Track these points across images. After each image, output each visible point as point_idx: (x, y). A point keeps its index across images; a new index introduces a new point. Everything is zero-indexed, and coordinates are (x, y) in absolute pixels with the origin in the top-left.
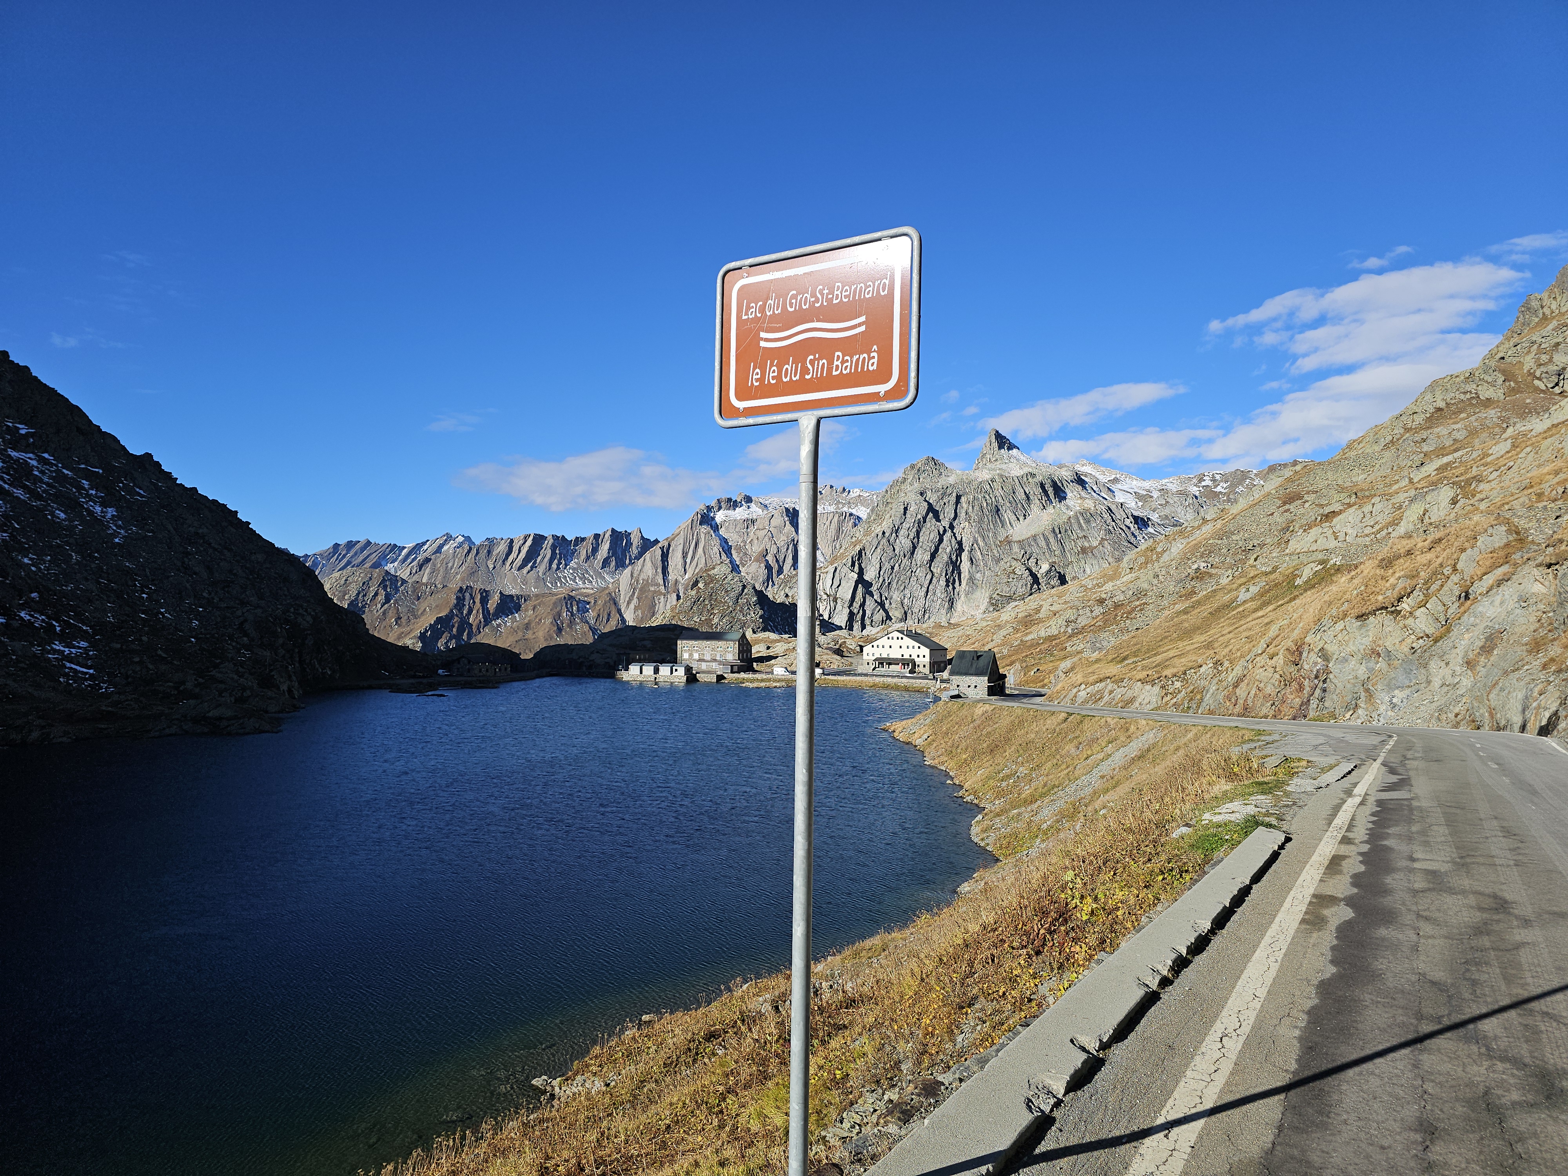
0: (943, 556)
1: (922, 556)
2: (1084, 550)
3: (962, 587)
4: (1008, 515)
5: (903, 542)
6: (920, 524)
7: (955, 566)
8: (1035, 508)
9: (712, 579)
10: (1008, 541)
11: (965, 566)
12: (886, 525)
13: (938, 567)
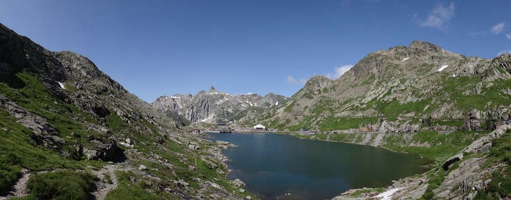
0: (206, 107)
1: (203, 107)
2: (229, 107)
3: (209, 113)
4: (216, 101)
5: (200, 105)
6: (203, 101)
7: (208, 109)
8: (220, 100)
9: (170, 111)
10: (216, 105)
11: (210, 109)
12: (197, 102)
13: (205, 109)
